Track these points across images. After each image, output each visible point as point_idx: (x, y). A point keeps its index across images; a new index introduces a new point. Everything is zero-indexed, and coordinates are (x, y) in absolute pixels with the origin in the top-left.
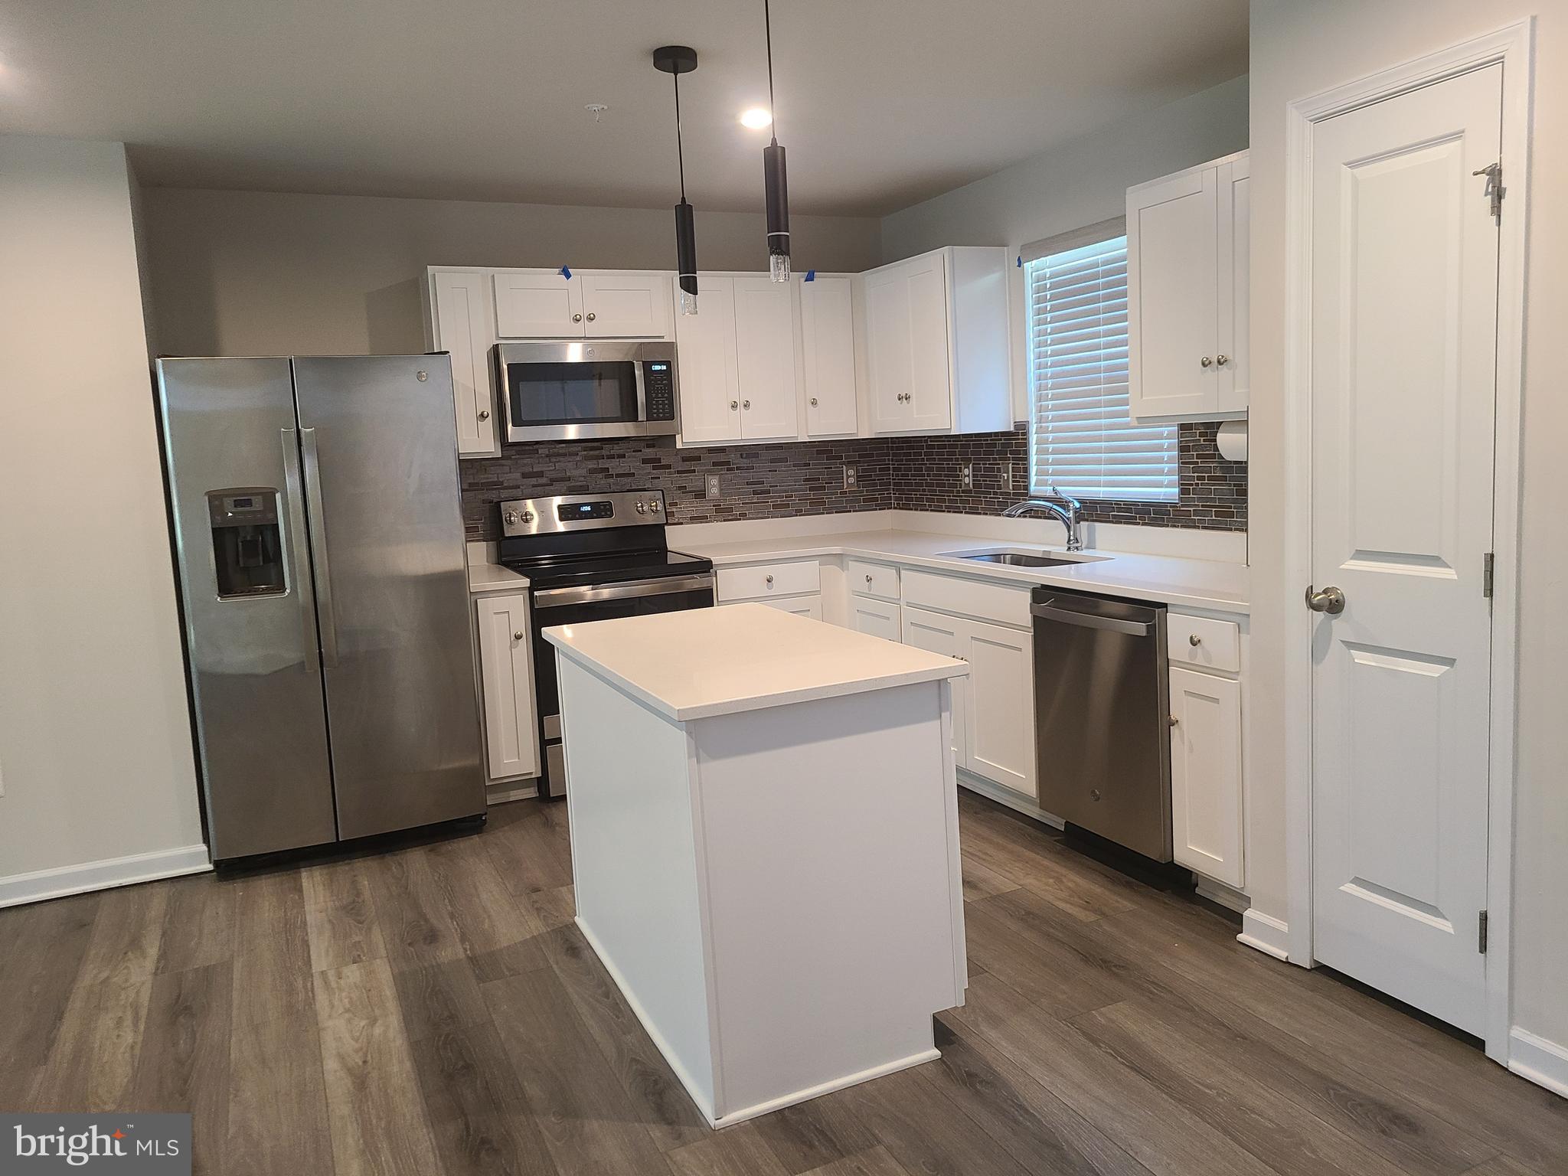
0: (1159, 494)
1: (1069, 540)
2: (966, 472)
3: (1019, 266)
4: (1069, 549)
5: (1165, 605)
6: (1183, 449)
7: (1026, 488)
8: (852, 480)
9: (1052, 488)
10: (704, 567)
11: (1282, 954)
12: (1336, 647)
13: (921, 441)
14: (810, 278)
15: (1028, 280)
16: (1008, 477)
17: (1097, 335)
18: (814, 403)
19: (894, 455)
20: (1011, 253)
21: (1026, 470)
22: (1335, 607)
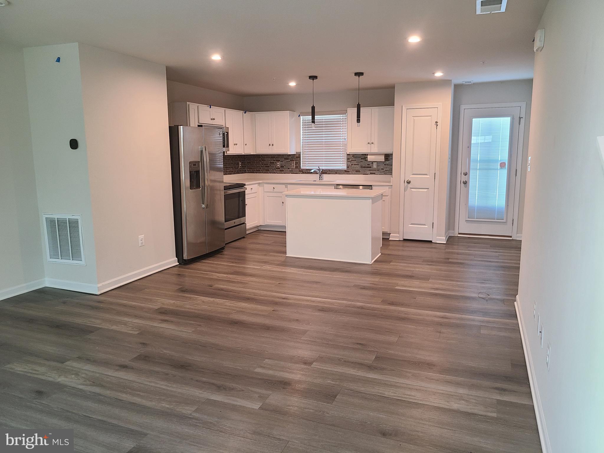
0: (340, 168)
1: (320, 177)
2: (278, 163)
3: (299, 117)
4: (320, 180)
5: (371, 186)
6: (348, 159)
7: (300, 167)
8: (240, 165)
9: (318, 167)
10: (242, 186)
11: (398, 239)
12: (409, 188)
13: (260, 156)
14: (245, 113)
15: (301, 119)
16: (294, 165)
17: (323, 134)
18: (246, 145)
19: (247, 159)
20: (296, 114)
21: (300, 163)
22: (409, 182)
